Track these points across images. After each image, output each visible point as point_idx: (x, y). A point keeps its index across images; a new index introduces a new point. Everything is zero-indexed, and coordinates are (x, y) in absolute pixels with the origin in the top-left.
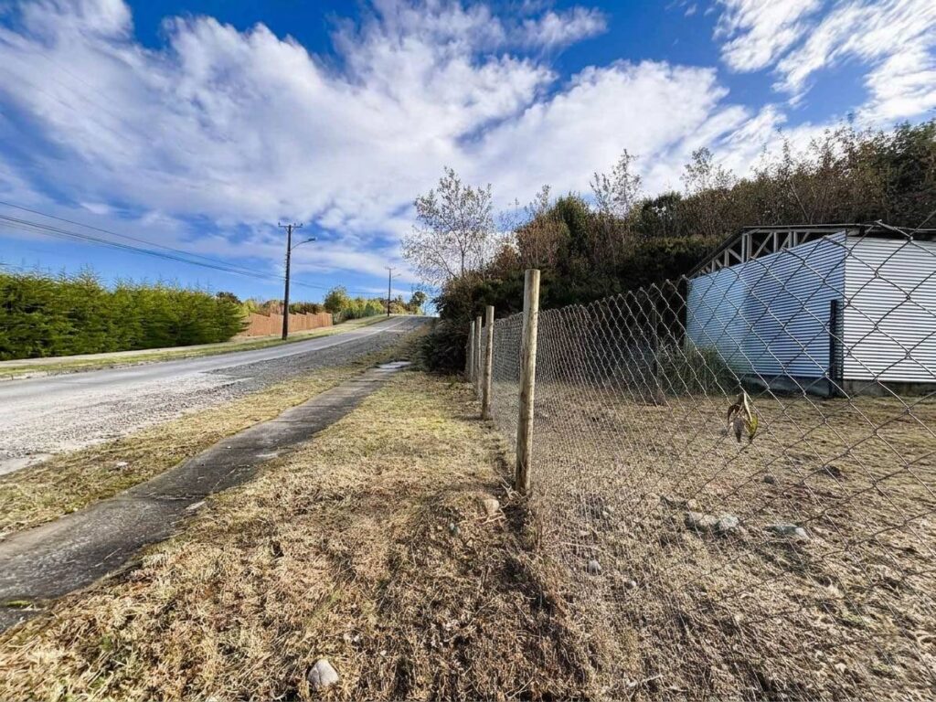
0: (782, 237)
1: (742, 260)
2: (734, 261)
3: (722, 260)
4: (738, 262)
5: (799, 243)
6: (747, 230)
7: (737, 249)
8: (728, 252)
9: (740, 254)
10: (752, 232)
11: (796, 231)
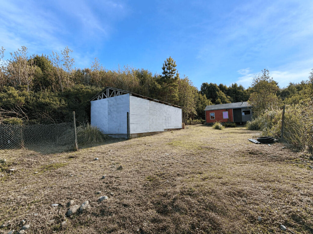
0: (117, 92)
1: (106, 97)
2: (104, 97)
3: (101, 96)
4: (106, 98)
5: (120, 95)
6: (108, 88)
7: (105, 93)
8: (103, 94)
9: (106, 95)
10: (109, 89)
11: (120, 91)
